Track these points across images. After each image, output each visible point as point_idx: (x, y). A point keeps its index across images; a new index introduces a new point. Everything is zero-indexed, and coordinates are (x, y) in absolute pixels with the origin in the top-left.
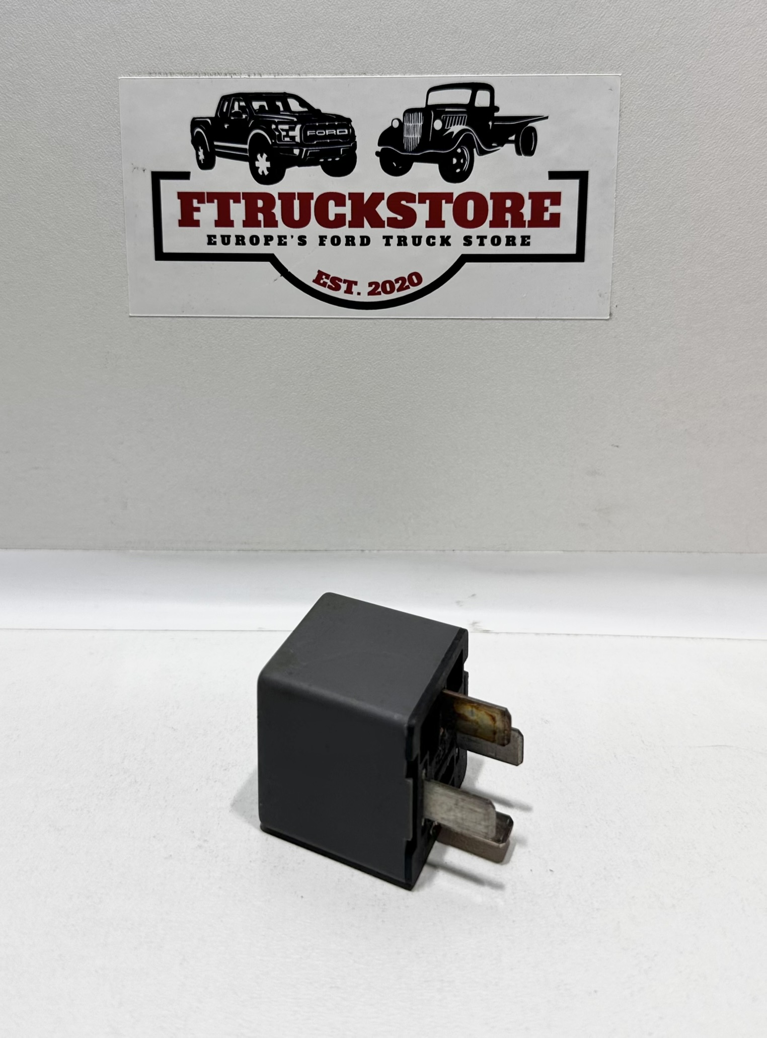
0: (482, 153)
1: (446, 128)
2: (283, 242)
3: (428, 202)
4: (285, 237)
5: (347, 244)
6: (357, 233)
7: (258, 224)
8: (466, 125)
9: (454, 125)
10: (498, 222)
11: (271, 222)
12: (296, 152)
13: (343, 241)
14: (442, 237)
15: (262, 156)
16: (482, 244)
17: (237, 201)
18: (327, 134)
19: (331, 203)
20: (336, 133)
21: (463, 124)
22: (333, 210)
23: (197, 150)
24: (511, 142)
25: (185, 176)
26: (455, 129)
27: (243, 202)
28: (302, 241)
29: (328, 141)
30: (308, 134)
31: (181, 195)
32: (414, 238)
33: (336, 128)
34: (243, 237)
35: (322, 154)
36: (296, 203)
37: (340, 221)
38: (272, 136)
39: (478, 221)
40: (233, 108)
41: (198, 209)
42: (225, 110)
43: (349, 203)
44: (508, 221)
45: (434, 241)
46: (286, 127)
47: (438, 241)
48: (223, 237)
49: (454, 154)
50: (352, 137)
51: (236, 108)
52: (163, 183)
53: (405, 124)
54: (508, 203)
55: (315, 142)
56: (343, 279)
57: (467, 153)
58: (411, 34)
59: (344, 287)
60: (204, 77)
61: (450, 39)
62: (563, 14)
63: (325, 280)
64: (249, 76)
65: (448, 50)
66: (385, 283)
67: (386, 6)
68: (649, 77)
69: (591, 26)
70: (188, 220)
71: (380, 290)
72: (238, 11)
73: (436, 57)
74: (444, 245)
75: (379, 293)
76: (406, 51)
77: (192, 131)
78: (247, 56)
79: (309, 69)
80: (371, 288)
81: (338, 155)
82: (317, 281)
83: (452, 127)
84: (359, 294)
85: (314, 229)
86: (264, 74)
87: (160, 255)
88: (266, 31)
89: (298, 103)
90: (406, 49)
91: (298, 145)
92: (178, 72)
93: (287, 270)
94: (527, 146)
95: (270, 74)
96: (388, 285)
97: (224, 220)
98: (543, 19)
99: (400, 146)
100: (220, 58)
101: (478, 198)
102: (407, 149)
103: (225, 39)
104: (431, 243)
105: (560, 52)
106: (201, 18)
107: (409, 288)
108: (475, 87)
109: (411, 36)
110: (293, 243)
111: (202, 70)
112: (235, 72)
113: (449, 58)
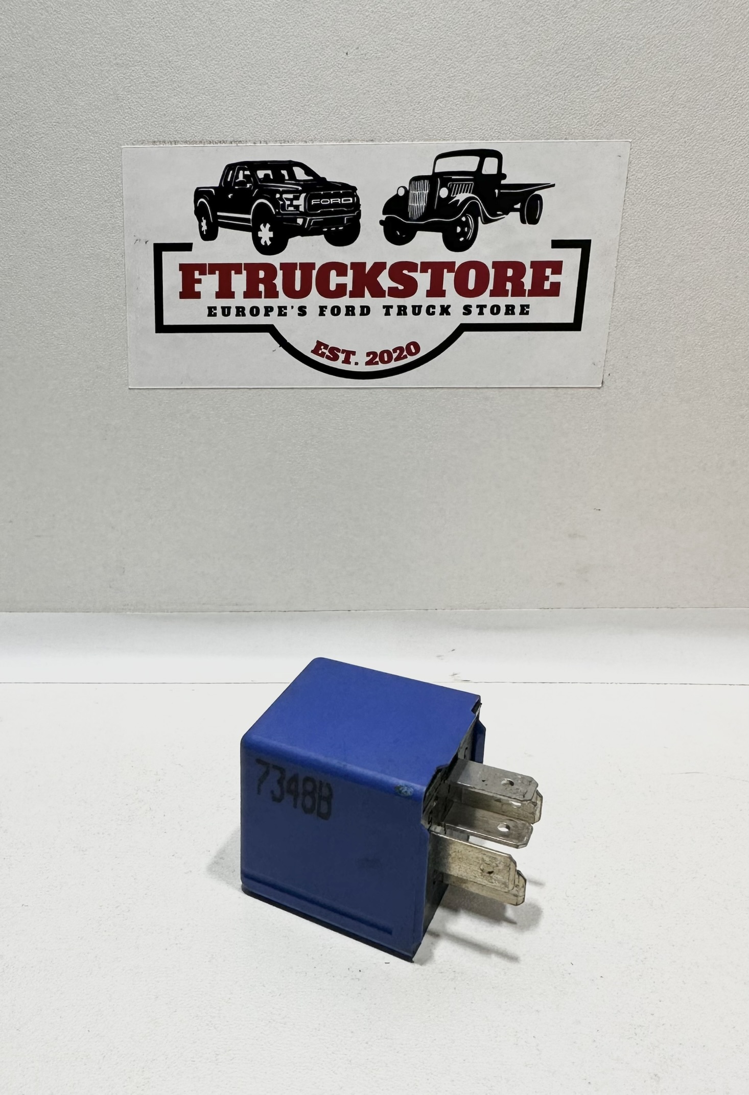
0: (487, 221)
1: (452, 196)
2: (283, 313)
3: (430, 271)
4: (285, 308)
5: (347, 314)
6: (357, 303)
7: (258, 295)
8: (472, 193)
9: (460, 193)
10: (499, 291)
11: (272, 293)
12: (300, 221)
13: (343, 311)
14: (442, 307)
15: (265, 226)
16: (481, 313)
17: (239, 272)
18: (332, 203)
19: (333, 273)
20: (341, 201)
21: (470, 193)
22: (334, 280)
23: (200, 221)
24: (516, 210)
25: (187, 247)
26: (461, 197)
27: (244, 272)
28: (302, 311)
29: (332, 210)
30: (313, 203)
31: (183, 267)
32: (414, 307)
33: (341, 196)
34: (243, 308)
35: (326, 223)
36: (298, 273)
37: (341, 290)
38: (276, 205)
39: (479, 290)
40: (237, 177)
41: (199, 281)
42: (229, 180)
43: (350, 273)
44: (508, 290)
45: (434, 310)
46: (291, 196)
47: (438, 310)
48: (223, 308)
49: (459, 222)
50: (356, 206)
51: (241, 178)
52: (166, 255)
53: (411, 192)
54: (510, 272)
55: (319, 211)
56: (341, 349)
57: (471, 221)
58: (421, 98)
59: (342, 356)
60: (209, 145)
61: (461, 104)
62: (578, 77)
63: (323, 350)
64: (255, 143)
65: (458, 115)
66: (382, 353)
67: (398, 69)
68: (659, 143)
69: (605, 89)
70: (189, 292)
71: (377, 359)
72: (245, 75)
73: (446, 123)
74: (443, 315)
75: (377, 363)
76: (415, 116)
77: (196, 201)
78: (253, 123)
79: (316, 136)
80: (369, 358)
81: (342, 223)
82: (315, 351)
83: (458, 195)
84: (356, 364)
85: (314, 299)
86: (270, 142)
87: (161, 327)
88: (273, 97)
89: (303, 171)
90: (415, 114)
91: (302, 214)
92: (183, 140)
93: (286, 341)
94: (531, 215)
95: (276, 141)
96: (385, 355)
97: (225, 291)
98: (557, 82)
99: (405, 215)
100: (226, 125)
101: (480, 267)
102: (411, 217)
103: (231, 105)
104: (431, 312)
105: (571, 117)
106: (207, 82)
107: (407, 357)
108: (483, 154)
109: (422, 101)
110: (293, 313)
111: (207, 138)
112: (241, 139)
113: (459, 123)
